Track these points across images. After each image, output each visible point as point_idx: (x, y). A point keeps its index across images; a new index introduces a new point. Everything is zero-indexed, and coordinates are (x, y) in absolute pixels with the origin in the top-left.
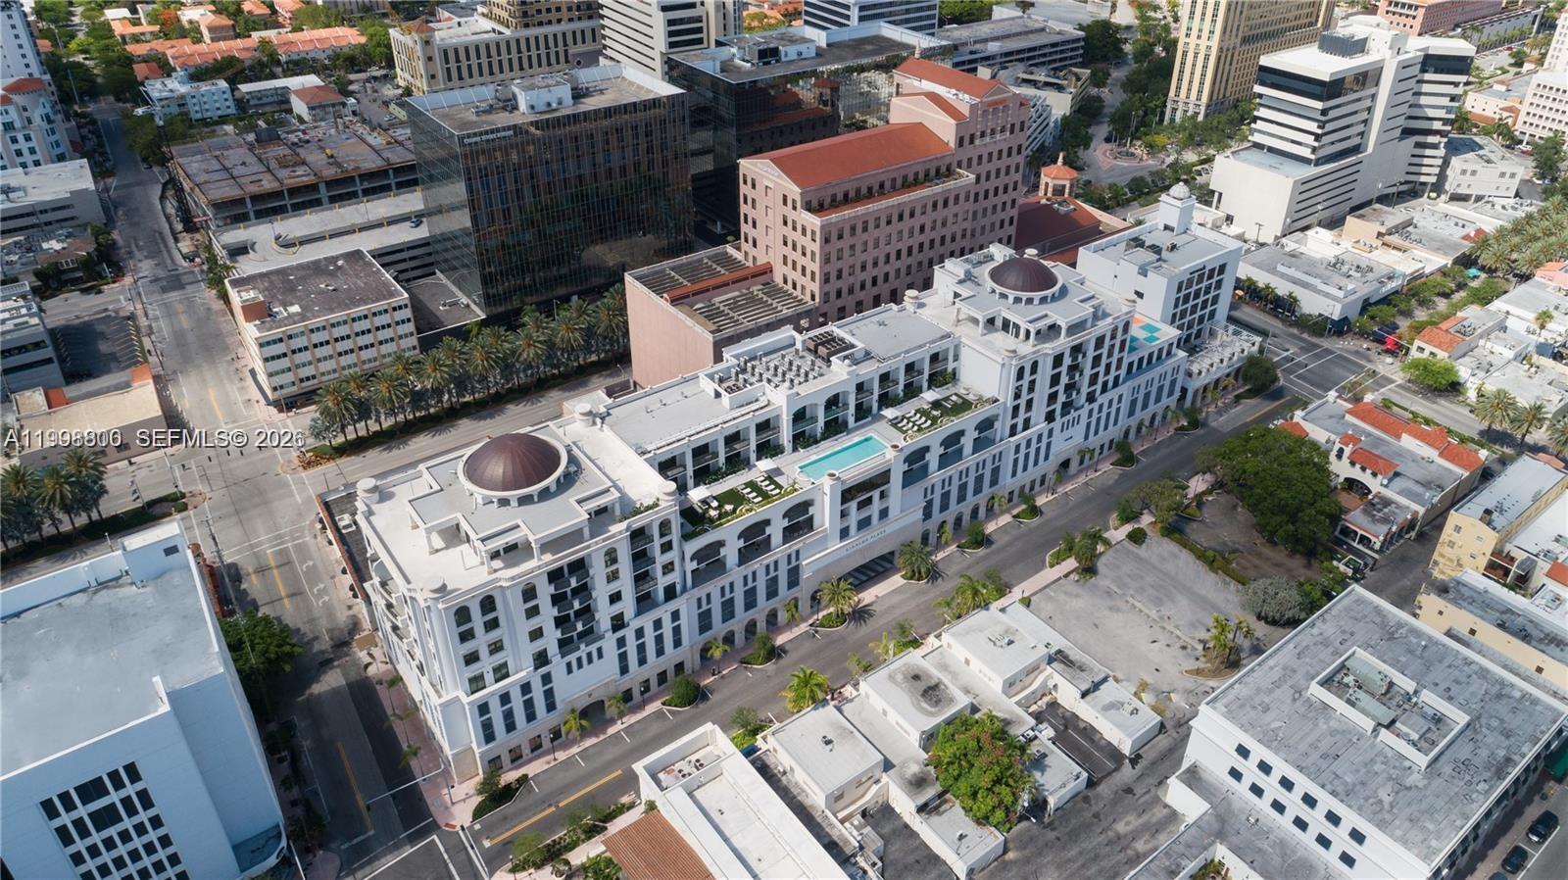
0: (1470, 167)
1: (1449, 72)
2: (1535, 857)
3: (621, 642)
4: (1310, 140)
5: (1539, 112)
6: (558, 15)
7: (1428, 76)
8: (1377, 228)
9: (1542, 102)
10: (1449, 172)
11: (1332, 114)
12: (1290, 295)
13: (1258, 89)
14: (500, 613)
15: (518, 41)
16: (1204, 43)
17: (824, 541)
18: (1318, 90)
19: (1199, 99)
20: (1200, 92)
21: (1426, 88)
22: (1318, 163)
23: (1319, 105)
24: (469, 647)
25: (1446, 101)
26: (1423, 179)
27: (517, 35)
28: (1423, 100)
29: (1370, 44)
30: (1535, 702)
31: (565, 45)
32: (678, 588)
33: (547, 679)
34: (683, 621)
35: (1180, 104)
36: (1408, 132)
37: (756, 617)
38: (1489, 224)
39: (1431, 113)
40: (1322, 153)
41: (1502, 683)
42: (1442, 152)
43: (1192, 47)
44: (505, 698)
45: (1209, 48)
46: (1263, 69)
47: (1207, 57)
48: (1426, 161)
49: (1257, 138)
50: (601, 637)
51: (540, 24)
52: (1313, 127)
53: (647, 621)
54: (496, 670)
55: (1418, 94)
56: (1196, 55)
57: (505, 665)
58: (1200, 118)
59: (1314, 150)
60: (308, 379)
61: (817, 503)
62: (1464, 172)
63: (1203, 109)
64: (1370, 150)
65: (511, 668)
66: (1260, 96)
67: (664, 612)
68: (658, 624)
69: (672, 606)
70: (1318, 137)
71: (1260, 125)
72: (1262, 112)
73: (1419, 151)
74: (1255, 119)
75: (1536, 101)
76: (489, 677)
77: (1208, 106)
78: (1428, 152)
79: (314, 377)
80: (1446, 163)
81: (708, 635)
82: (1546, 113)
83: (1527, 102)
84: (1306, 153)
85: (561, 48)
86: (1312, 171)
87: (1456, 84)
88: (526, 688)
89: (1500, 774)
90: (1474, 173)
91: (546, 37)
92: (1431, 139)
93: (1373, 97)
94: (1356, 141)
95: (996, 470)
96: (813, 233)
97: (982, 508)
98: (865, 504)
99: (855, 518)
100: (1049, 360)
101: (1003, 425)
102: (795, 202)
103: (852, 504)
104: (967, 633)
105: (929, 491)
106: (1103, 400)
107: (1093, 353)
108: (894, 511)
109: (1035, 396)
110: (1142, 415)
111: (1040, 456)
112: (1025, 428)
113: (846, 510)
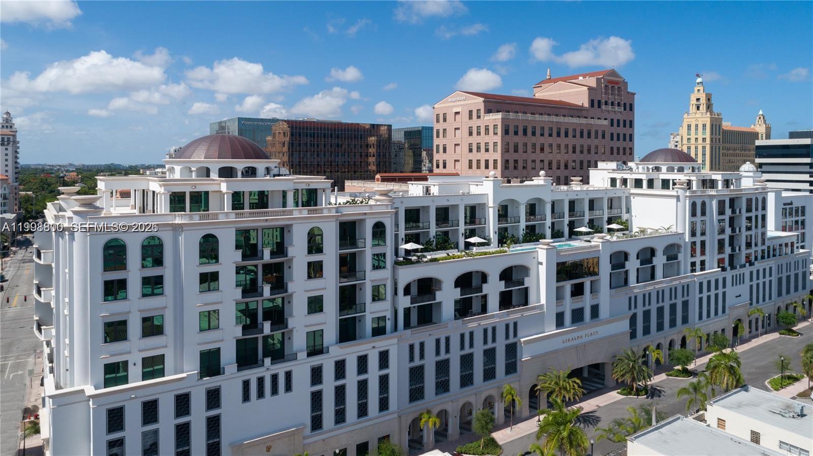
3: (316, 375)
14: (167, 271)
17: (539, 319)
24: (114, 309)
32: (389, 325)
33: (213, 398)
34: (392, 371)
37: (472, 399)
44: (150, 411)
46: (758, 147)
50: (294, 357)
53: (350, 353)
54: (146, 362)
57: (161, 359)
61: (533, 273)
65: (169, 363)
67: (371, 348)
68: (362, 363)
69: (382, 343)
76: (135, 370)
81: (419, 405)
88: (183, 403)
95: (685, 304)
96: (495, 126)
97: (677, 347)
98: (578, 291)
99: (569, 304)
100: (715, 204)
101: (684, 258)
102: (478, 111)
103: (568, 286)
104: (739, 407)
105: (632, 302)
106: (759, 265)
107: (745, 214)
108: (604, 312)
109: (707, 238)
110: (786, 299)
111: (719, 305)
112: (702, 269)
113: (559, 290)
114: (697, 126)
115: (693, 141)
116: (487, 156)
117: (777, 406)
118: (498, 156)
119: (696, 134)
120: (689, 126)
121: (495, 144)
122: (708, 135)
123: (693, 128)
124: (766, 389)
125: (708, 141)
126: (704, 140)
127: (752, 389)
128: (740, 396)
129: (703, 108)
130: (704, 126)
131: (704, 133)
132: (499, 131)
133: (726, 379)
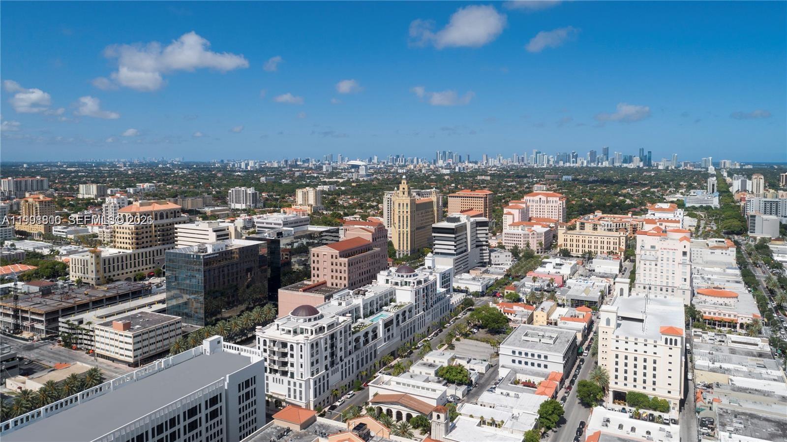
0: (497, 255)
1: (483, 226)
2: (583, 366)
3: (342, 366)
4: (453, 247)
5: (508, 242)
6: (151, 244)
7: (478, 228)
8: (480, 272)
9: (508, 239)
10: (491, 258)
11: (458, 239)
12: (466, 288)
13: (434, 234)
14: (319, 348)
15: (135, 255)
16: (405, 230)
17: (380, 341)
18: (452, 231)
19: (407, 249)
20: (407, 246)
21: (478, 232)
22: (457, 254)
23: (453, 236)
25: (484, 235)
26: (485, 260)
27: (134, 252)
28: (479, 236)
29: (461, 219)
30: (569, 332)
31: (154, 256)
32: (351, 351)
33: (328, 376)
35: (401, 252)
36: (477, 246)
38: (507, 267)
39: (481, 239)
40: (458, 251)
41: (561, 331)
42: (488, 251)
43: (401, 232)
44: (319, 380)
45: (407, 231)
46: (434, 228)
47: (407, 234)
48: (484, 255)
49: (437, 251)
50: (338, 363)
51: (143, 247)
52: (453, 243)
53: (347, 360)
55: (477, 234)
56: (403, 234)
57: (318, 369)
58: (409, 255)
59: (455, 250)
60: (146, 353)
61: (379, 328)
62: (496, 257)
63: (409, 252)
64: (469, 250)
66: (435, 237)
67: (350, 358)
68: (349, 362)
69: (352, 356)
70: (455, 246)
71: (436, 246)
72: (436, 242)
73: (481, 252)
74: (434, 245)
75: (506, 238)
76: (315, 373)
77: (411, 251)
78: (484, 252)
79: (148, 352)
80: (490, 256)
81: (358, 371)
82: (510, 242)
83: (504, 240)
84: (453, 252)
85: (151, 258)
86: (456, 257)
87: (486, 230)
88: (324, 378)
89: (568, 342)
90: (498, 257)
91: (146, 253)
92: (484, 248)
93: (466, 234)
94: (465, 248)
95: (414, 326)
96: (345, 264)
97: (412, 341)
98: (389, 330)
99: (387, 335)
100: (422, 290)
101: (414, 311)
102: (336, 256)
103: (386, 329)
104: (431, 355)
105: (401, 330)
106: (434, 306)
107: (430, 290)
108: (395, 335)
109: (419, 302)
110: (443, 315)
111: (423, 323)
112: (418, 313)
113: (385, 331)
114: (403, 204)
115: (401, 213)
116: (341, 275)
117: (439, 354)
118: (346, 275)
119: (403, 209)
120: (399, 204)
121: (345, 271)
122: (409, 210)
123: (401, 205)
124: (437, 350)
125: (409, 212)
126: (407, 212)
127: (434, 351)
128: (431, 353)
129: (406, 193)
130: (407, 204)
131: (407, 209)
132: (347, 265)
133: (428, 349)
